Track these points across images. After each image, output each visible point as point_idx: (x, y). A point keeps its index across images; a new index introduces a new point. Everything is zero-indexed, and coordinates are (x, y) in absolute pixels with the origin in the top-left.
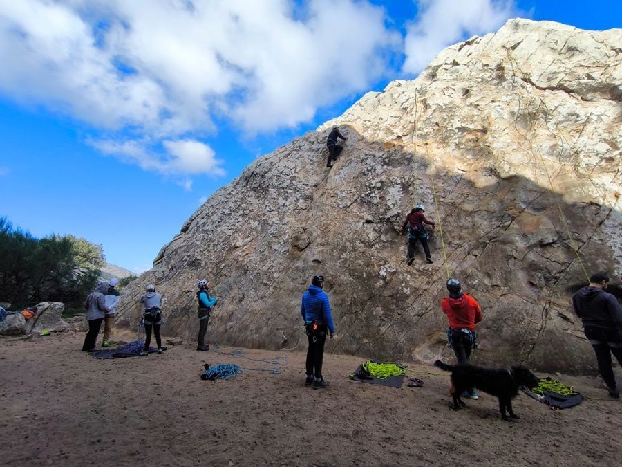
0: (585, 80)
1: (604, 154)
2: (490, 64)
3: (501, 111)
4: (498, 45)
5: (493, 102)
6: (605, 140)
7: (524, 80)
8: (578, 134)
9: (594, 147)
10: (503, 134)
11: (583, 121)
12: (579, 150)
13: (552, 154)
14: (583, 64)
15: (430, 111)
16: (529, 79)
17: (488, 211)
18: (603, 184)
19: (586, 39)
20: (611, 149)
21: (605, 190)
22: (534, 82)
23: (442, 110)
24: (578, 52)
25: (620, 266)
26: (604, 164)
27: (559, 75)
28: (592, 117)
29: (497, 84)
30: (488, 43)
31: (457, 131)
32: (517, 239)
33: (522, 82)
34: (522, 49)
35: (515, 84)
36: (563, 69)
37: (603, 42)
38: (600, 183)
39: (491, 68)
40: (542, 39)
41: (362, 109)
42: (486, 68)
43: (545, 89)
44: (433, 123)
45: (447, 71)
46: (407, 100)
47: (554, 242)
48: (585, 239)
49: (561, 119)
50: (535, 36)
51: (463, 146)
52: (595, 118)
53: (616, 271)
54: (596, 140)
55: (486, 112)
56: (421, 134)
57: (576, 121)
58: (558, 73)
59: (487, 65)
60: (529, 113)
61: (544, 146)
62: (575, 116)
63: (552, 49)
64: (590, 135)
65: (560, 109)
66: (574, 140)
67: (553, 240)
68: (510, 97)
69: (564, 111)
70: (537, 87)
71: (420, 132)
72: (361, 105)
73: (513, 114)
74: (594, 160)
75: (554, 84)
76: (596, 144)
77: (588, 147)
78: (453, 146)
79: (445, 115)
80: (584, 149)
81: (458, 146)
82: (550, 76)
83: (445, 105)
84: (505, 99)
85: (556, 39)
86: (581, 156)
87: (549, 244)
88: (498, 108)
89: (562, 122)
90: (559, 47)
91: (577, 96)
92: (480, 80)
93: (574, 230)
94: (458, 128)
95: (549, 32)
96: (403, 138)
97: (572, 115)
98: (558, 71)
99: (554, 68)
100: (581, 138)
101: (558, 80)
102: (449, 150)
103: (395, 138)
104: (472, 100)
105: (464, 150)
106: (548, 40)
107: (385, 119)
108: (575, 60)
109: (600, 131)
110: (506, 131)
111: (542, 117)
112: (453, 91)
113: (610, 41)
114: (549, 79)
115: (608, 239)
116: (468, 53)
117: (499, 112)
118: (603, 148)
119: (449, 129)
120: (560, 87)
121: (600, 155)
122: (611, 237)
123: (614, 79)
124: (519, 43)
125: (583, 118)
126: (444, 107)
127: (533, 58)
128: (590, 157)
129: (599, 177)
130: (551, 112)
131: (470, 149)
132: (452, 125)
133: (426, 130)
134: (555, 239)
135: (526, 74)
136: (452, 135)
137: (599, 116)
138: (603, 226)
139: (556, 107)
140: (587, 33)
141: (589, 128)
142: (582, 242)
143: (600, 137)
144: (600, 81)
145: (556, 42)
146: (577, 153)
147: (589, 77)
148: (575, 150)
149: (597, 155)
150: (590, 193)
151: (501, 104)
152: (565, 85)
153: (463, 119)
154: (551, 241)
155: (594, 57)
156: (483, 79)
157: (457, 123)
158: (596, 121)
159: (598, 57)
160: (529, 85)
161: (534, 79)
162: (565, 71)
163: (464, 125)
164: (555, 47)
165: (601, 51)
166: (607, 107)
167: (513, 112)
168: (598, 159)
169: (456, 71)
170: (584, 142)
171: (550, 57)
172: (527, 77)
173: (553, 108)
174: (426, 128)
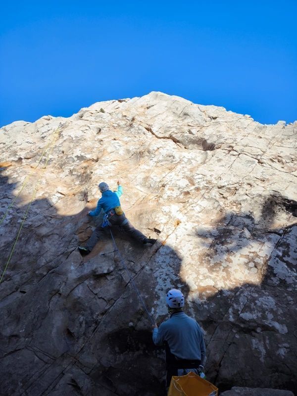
0: (187, 134)
1: (183, 189)
2: (127, 116)
3: (118, 147)
4: (139, 105)
5: (115, 139)
6: (187, 177)
7: (147, 129)
8: (168, 171)
9: (177, 182)
10: (111, 164)
11: (176, 162)
12: (166, 183)
13: (144, 186)
14: (190, 124)
15: (61, 141)
16: (151, 129)
17: (60, 235)
18: (170, 212)
19: (194, 109)
20: (190, 184)
21: (170, 217)
22: (154, 132)
23: (71, 141)
24: (188, 117)
25: (159, 303)
26: (182, 196)
27: (171, 129)
28: (183, 159)
29: (128, 130)
30: (133, 103)
31: (76, 159)
32: (72, 268)
33: (145, 130)
34: (154, 110)
35: (140, 131)
36: (175, 125)
37: (204, 112)
38: (167, 210)
39: (128, 118)
40: (169, 106)
41: (5, 134)
42: (124, 118)
43: (160, 138)
44: (60, 151)
45: (92, 115)
46: (49, 130)
47: (109, 273)
48: (137, 269)
49: (161, 158)
50: (165, 103)
51: (75, 173)
52: (186, 160)
53: (153, 309)
54: (181, 176)
55: (105, 146)
56: (45, 160)
57: (172, 162)
58: (172, 128)
59: (125, 116)
60: (140, 153)
61: (138, 177)
62: (172, 158)
63: (174, 113)
64: (177, 173)
65: (161, 150)
66: (164, 175)
67: (108, 270)
68: (130, 139)
69: (164, 152)
70: (157, 137)
71: (44, 157)
72: (5, 130)
73: (128, 151)
74: (176, 193)
75: (167, 135)
76: (179, 180)
77: (173, 182)
78: (67, 172)
79: (72, 145)
80: (170, 183)
81: (71, 172)
82: (167, 129)
83: (76, 137)
84: (126, 139)
85: (177, 106)
86: (166, 188)
87: (104, 276)
88: (116, 145)
89: (162, 161)
90: (179, 113)
91: (181, 145)
92: (116, 125)
93: (131, 259)
94: (77, 157)
95: (174, 102)
96: (24, 161)
97: (170, 157)
98: (172, 126)
99: (169, 124)
100: (170, 174)
101: (171, 132)
102: (62, 175)
103: (16, 159)
104: (100, 137)
105: (75, 177)
106: (172, 107)
107: (18, 143)
108: (186, 121)
109: (185, 170)
110: (114, 163)
111: (147, 156)
112: (87, 128)
113: (208, 112)
114: (165, 132)
115: (157, 269)
116: (116, 107)
117: (116, 148)
118: (184, 183)
119: (69, 156)
120: (171, 137)
121: (181, 189)
122: (160, 267)
123: (205, 135)
124: (153, 106)
125: (177, 159)
126: (74, 139)
127: (159, 117)
128: (173, 190)
129: (169, 206)
130: (154, 152)
131: (79, 176)
132: (73, 153)
133: (50, 156)
134: (112, 269)
135: (149, 125)
136: (71, 162)
137: (189, 159)
138: (157, 254)
139: (158, 148)
140: (196, 105)
141: (179, 167)
142: (135, 272)
143: (184, 174)
144: (196, 135)
145: (177, 109)
146: (164, 186)
147: (190, 132)
148: (162, 183)
149: (179, 189)
150: (156, 219)
151: (120, 142)
152: (173, 136)
153: (85, 149)
154: (106, 272)
155: (198, 121)
156: (119, 125)
157: (78, 152)
158: (186, 163)
159: (200, 120)
160: (150, 133)
161: (154, 129)
162: (176, 127)
163: (83, 154)
164: (176, 112)
165: (202, 118)
166: (198, 155)
167: (129, 150)
168: (179, 192)
169: (100, 116)
170: (171, 177)
171: (171, 118)
172: (150, 127)
173: (156, 149)
174: (52, 154)
